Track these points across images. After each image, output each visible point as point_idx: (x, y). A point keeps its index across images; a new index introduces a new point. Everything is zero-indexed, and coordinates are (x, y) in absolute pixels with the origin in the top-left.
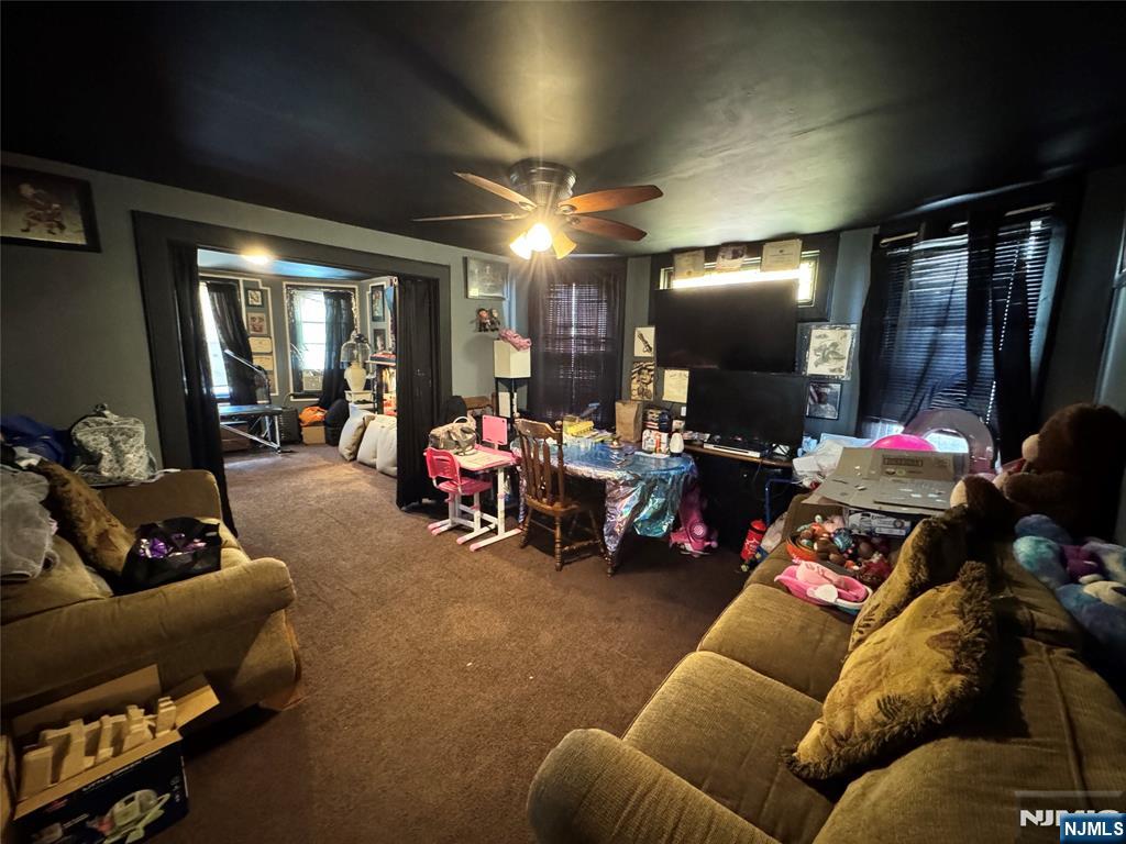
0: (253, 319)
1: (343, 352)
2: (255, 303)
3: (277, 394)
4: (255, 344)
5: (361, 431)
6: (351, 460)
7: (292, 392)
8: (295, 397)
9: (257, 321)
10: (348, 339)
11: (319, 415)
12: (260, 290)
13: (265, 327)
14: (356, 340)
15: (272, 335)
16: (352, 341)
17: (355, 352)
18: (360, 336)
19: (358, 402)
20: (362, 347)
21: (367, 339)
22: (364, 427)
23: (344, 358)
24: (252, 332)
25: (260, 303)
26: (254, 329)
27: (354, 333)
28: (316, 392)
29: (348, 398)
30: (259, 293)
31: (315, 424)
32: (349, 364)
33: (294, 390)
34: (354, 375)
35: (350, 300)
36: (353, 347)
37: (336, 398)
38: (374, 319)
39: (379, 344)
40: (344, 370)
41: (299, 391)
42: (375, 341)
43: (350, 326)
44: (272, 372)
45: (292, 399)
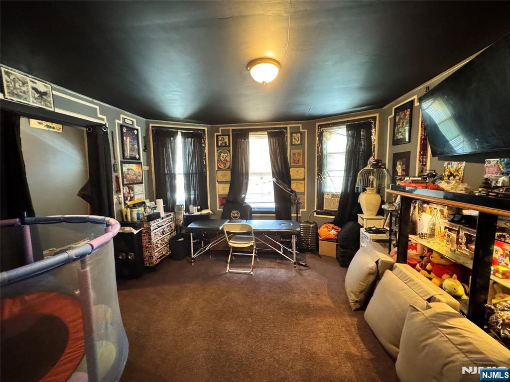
0: (294, 154)
1: (359, 178)
2: (296, 143)
3: (305, 210)
4: (295, 173)
5: (372, 278)
6: (356, 310)
7: (316, 209)
8: (318, 213)
9: (297, 156)
10: (366, 165)
11: (333, 232)
12: (301, 133)
13: (301, 160)
14: (373, 165)
15: (306, 166)
16: (369, 167)
17: (371, 177)
18: (378, 161)
19: (369, 230)
20: (378, 172)
21: (385, 165)
22: (376, 276)
23: (359, 185)
24: (292, 164)
25: (299, 142)
26: (294, 162)
27: (371, 160)
28: (334, 211)
29: (360, 221)
30: (299, 135)
31: (328, 240)
32: (364, 190)
33: (317, 209)
34: (367, 200)
35: (371, 128)
36: (369, 172)
37: (349, 220)
38: (396, 142)
39: (399, 169)
40: (358, 194)
41: (321, 210)
42: (394, 166)
43: (369, 153)
44: (303, 194)
45: (315, 215)
